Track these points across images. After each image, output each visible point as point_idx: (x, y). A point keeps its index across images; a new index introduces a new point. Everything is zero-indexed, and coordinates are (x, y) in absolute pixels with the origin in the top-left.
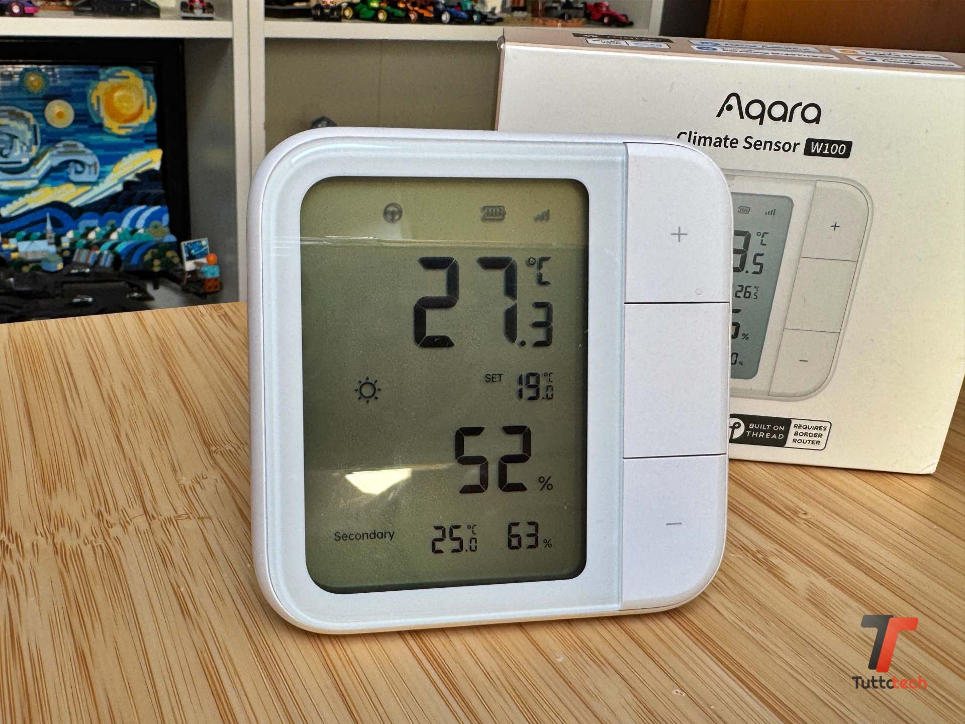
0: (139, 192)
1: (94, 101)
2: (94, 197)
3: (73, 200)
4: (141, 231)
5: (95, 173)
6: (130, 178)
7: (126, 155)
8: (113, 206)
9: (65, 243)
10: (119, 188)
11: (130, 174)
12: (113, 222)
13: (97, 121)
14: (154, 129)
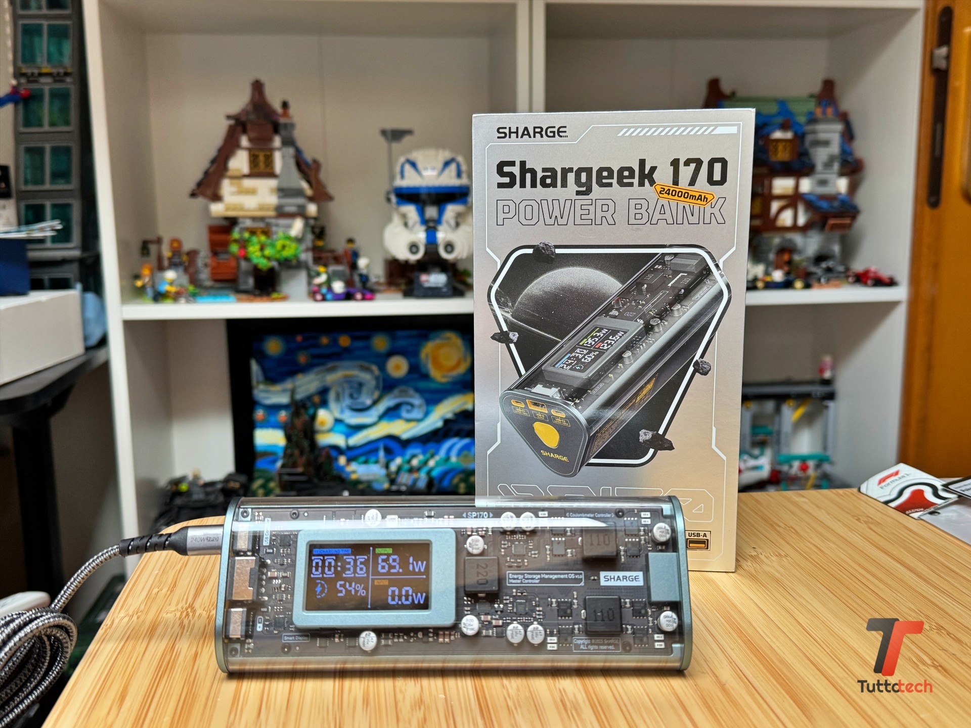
0: (456, 427)
1: (423, 356)
2: (421, 431)
3: (403, 433)
4: (454, 459)
5: (421, 413)
6: (449, 416)
7: (446, 398)
8: (435, 439)
9: (393, 467)
10: (440, 424)
11: (448, 413)
12: (432, 451)
13: (425, 372)
14: (469, 377)
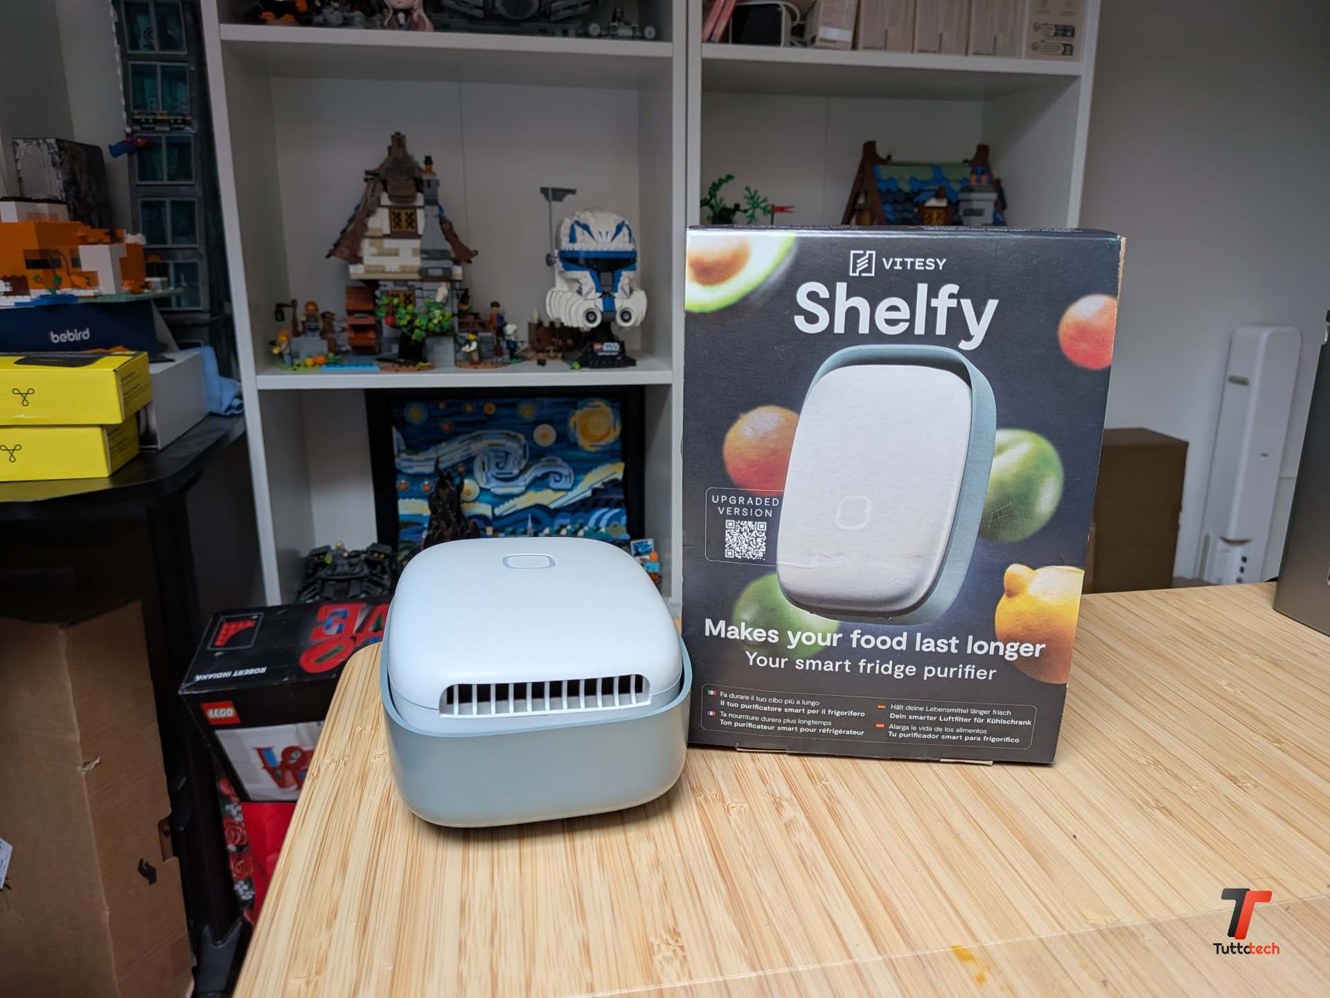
0: (605, 497)
1: (571, 424)
2: (568, 501)
3: (552, 503)
4: (603, 530)
5: (570, 481)
6: (598, 485)
7: (596, 467)
8: (584, 508)
10: (589, 494)
11: (598, 482)
12: (581, 521)
13: (573, 441)
14: (619, 446)
